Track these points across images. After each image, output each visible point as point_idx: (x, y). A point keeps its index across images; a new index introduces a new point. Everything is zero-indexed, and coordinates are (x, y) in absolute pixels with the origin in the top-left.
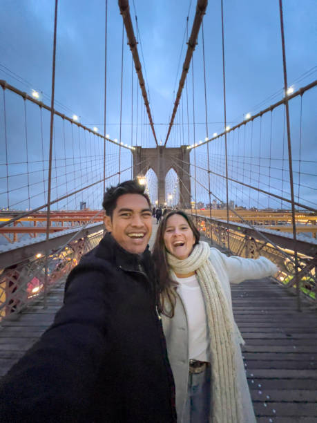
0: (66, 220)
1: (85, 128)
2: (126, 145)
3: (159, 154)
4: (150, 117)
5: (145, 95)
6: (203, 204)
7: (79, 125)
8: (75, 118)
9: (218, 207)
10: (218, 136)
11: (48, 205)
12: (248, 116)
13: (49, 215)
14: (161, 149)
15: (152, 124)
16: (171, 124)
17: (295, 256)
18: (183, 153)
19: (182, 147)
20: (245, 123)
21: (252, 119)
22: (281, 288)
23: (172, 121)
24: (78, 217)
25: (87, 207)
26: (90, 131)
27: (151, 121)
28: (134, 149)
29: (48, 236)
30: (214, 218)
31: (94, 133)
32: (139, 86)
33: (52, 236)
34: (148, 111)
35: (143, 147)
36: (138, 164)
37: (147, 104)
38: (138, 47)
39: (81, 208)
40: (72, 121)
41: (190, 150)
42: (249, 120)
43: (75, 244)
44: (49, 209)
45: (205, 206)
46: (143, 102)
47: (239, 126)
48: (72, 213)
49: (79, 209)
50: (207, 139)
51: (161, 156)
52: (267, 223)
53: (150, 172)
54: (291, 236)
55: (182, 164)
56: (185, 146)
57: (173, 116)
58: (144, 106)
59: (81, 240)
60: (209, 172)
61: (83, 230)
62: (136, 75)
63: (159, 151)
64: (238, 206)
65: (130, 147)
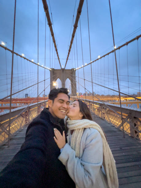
0: (18, 103)
1: (28, 60)
2: (47, 68)
3: (62, 72)
4: (58, 56)
5: (55, 46)
6: (82, 94)
7: (25, 58)
8: (23, 55)
9: (88, 95)
10: (87, 65)
11: (11, 96)
12: (99, 57)
13: (11, 100)
14: (63, 70)
15: (59, 59)
16: (67, 59)
17: (121, 115)
18: (73, 72)
19: (72, 69)
20: (98, 59)
21: (101, 58)
22: (116, 128)
23: (68, 58)
24: (24, 101)
25: (28, 96)
26: (30, 61)
27: (58, 57)
28: (51, 69)
29: (10, 111)
30: (87, 100)
31: (32, 62)
32: (53, 42)
33: (12, 110)
34: (57, 53)
35: (55, 69)
36: (53, 76)
37: (56, 50)
38: (52, 26)
39: (26, 97)
40: (21, 56)
41: (76, 70)
42: (100, 58)
43: (24, 114)
44: (11, 97)
45: (83, 94)
46: (55, 49)
47: (96, 61)
48: (22, 99)
49: (24, 97)
50: (83, 66)
51: (63, 73)
52: (108, 101)
53: (58, 80)
54: (119, 106)
55: (72, 76)
56: (74, 69)
57: (68, 56)
58: (55, 51)
59: (27, 112)
60: (84, 80)
61: (28, 107)
62: (51, 38)
63: (62, 70)
64: (96, 94)
65: (49, 69)
